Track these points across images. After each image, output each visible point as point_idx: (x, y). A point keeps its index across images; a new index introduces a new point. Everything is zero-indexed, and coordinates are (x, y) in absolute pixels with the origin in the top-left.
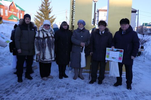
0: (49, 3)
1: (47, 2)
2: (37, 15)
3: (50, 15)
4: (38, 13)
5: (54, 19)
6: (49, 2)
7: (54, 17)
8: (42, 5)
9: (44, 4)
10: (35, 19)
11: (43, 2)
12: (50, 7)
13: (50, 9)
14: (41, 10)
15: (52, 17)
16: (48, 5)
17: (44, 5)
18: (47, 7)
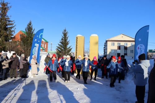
0: (67, 38)
2: (58, 46)
3: (68, 46)
4: (59, 45)
5: (71, 49)
6: (67, 36)
7: (71, 48)
8: (62, 39)
11: (63, 37)
12: (68, 40)
13: (68, 42)
14: (61, 43)
15: (70, 47)
16: (66, 39)
18: (66, 40)
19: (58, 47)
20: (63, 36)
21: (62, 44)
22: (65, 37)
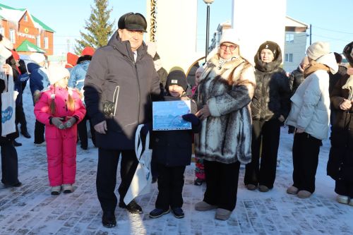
0: (108, 13)
1: (102, 10)
2: (81, 38)
4: (83, 34)
6: (107, 9)
8: (93, 18)
9: (96, 14)
10: (77, 49)
11: (95, 11)
12: (110, 21)
13: (111, 26)
14: (89, 29)
16: (105, 16)
17: (96, 16)
18: (103, 21)
19: (79, 42)
20: (96, 8)
21: (93, 31)
22: (101, 11)
